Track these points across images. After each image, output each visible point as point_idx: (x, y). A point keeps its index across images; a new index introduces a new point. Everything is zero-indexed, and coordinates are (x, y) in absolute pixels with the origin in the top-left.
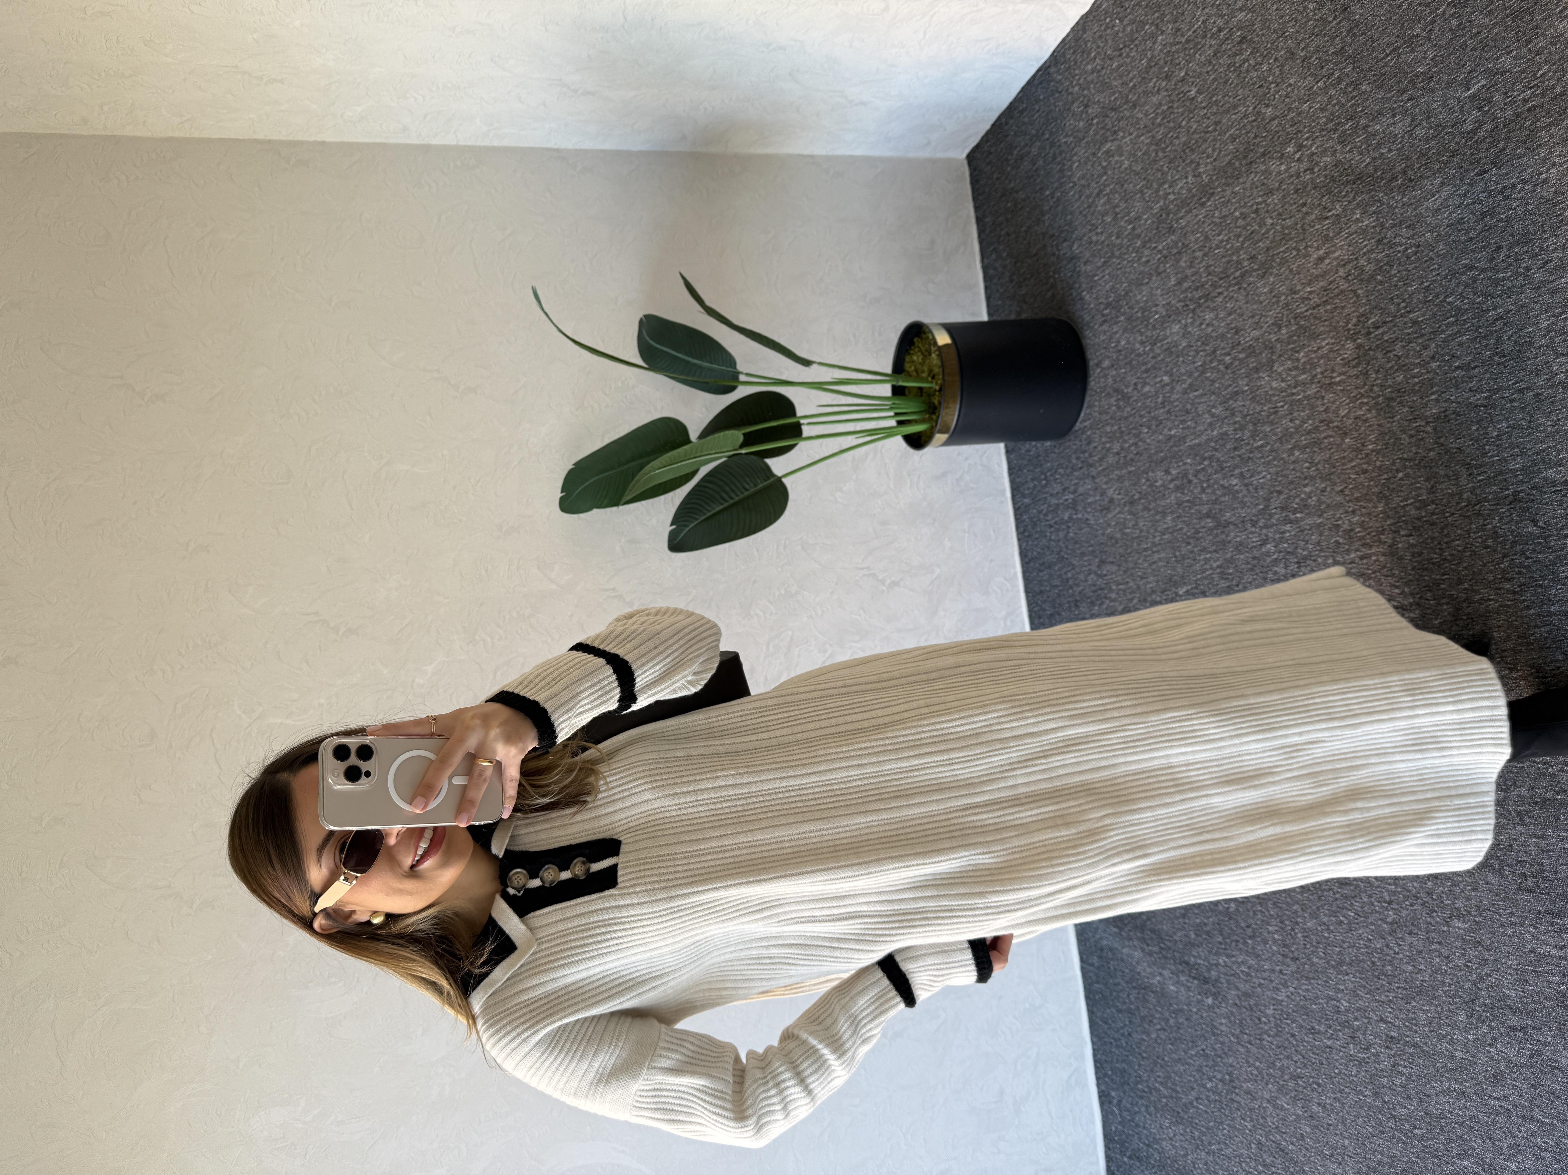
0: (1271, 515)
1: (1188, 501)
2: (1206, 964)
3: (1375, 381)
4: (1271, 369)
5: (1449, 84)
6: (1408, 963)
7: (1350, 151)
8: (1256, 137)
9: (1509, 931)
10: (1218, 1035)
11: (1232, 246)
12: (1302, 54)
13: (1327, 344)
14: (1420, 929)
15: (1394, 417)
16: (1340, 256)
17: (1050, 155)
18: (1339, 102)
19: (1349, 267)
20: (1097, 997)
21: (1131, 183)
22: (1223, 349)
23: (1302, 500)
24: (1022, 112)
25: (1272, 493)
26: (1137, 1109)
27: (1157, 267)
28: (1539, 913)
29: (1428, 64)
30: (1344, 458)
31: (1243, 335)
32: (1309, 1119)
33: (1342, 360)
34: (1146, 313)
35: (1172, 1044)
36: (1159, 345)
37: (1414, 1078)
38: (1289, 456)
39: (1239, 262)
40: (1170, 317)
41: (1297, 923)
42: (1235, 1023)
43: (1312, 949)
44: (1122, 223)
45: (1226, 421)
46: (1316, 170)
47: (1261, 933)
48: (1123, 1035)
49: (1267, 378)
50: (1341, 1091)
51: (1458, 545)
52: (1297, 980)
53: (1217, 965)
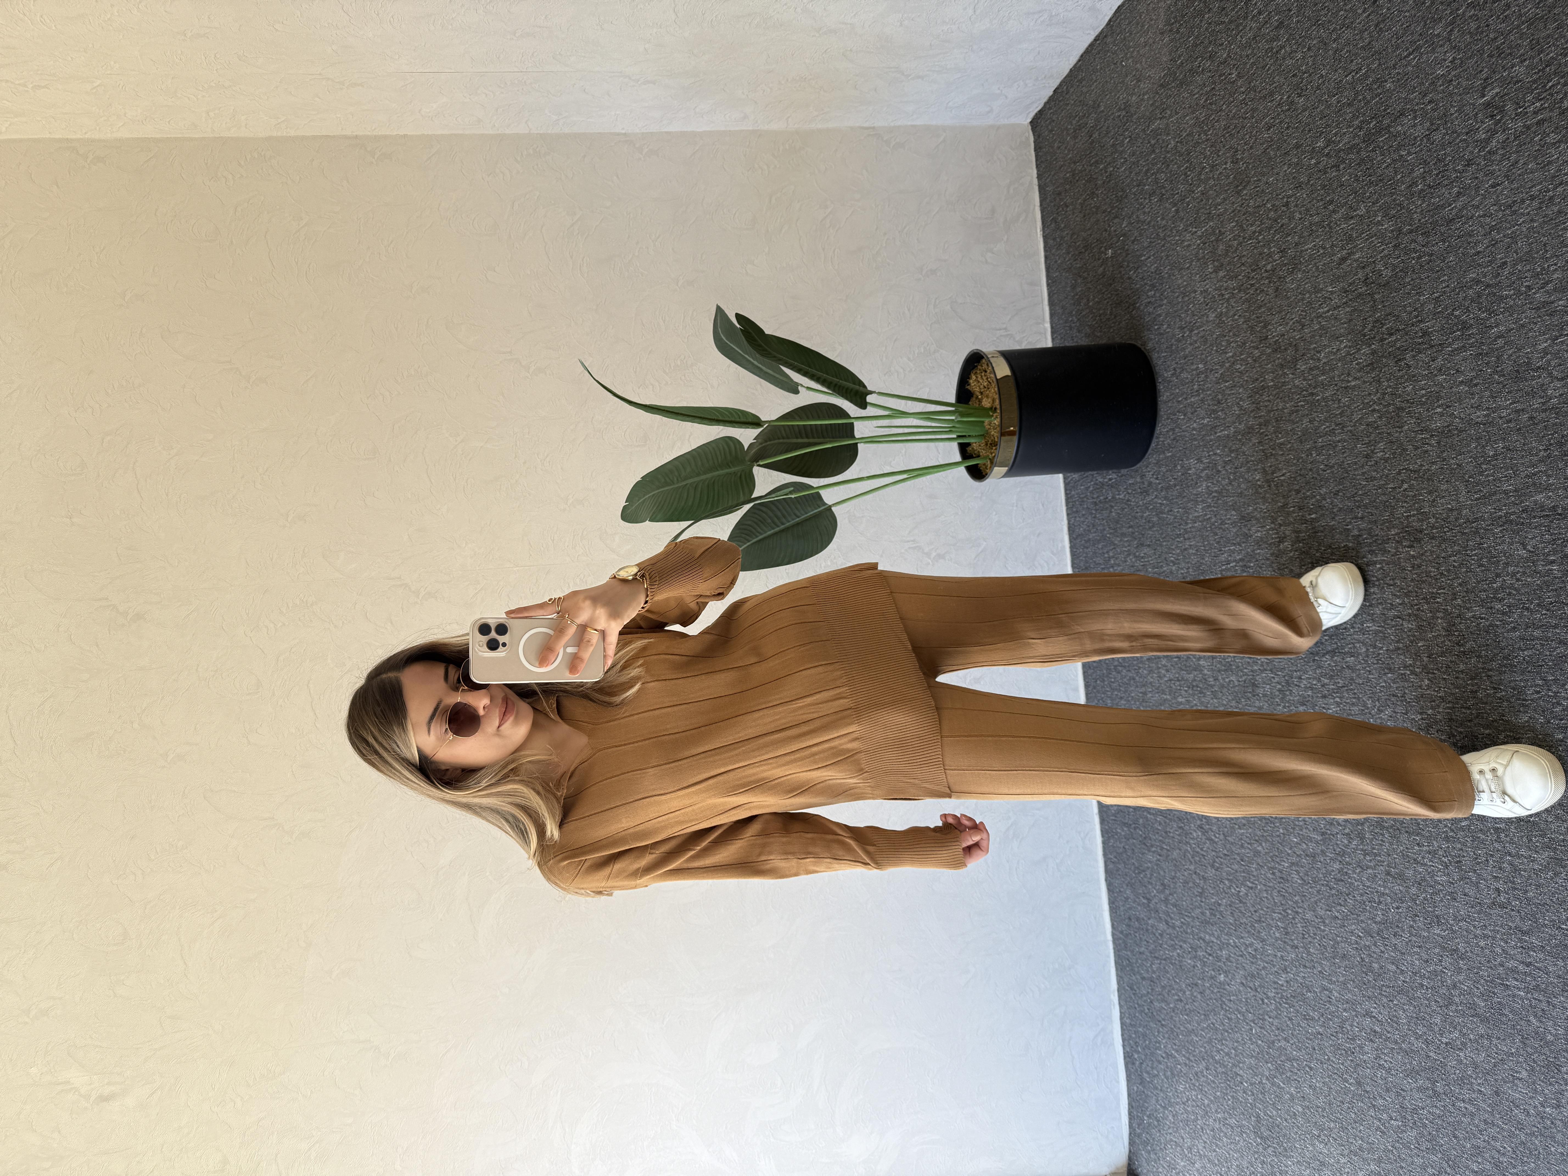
0: (1288, 514)
1: (1216, 491)
2: (1219, 942)
3: (1386, 389)
4: (1295, 366)
5: (1467, 91)
6: (1393, 963)
7: (1373, 151)
8: (1288, 128)
9: (1482, 944)
10: (1226, 1011)
11: (1264, 238)
12: (1334, 46)
13: (1345, 347)
14: (1403, 931)
15: (1402, 427)
16: (1360, 257)
17: (1105, 128)
18: (1364, 98)
19: (1368, 270)
20: (1125, 963)
21: (1176, 163)
22: (1252, 342)
23: (1317, 501)
24: (1080, 81)
25: (1290, 491)
26: (1156, 1072)
27: (1197, 253)
28: (1511, 928)
29: (1448, 67)
30: (1356, 463)
31: (1270, 330)
32: (1302, 1099)
33: (1357, 364)
34: (1187, 299)
35: (1187, 1015)
36: (1196, 332)
37: (1393, 1072)
38: (1307, 456)
39: (1270, 255)
40: (1207, 305)
41: (1297, 912)
42: (1242, 1001)
43: (1310, 939)
44: (1167, 205)
45: (1252, 415)
46: (1342, 166)
47: (1266, 919)
48: (1145, 1001)
49: (1290, 375)
50: (1329, 1076)
51: (1454, 561)
52: (1296, 967)
53: (1228, 944)
